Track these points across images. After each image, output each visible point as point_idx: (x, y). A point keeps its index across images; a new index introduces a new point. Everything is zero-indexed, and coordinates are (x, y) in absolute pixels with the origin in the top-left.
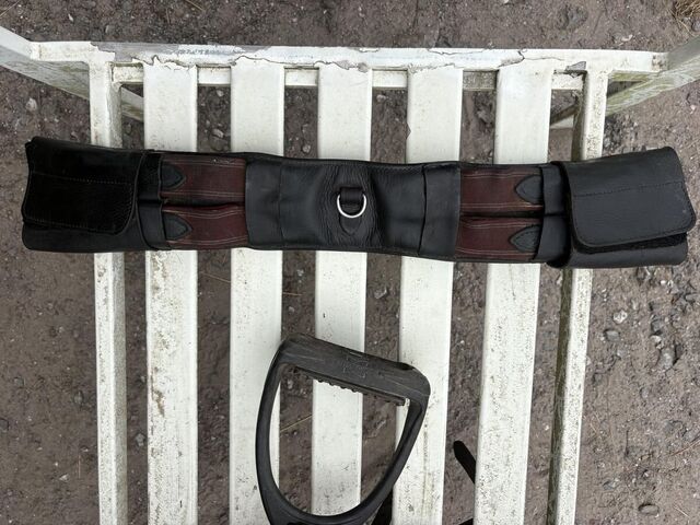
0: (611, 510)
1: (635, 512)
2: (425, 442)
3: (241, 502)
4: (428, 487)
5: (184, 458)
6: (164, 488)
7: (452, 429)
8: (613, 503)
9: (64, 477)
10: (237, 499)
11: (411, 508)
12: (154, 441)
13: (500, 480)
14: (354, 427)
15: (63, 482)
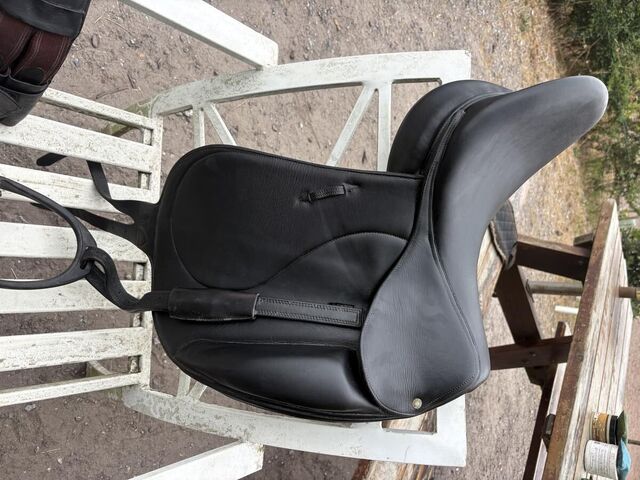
0: (95, 67)
1: (97, 51)
2: (30, 182)
3: (70, 303)
4: (62, 184)
5: (37, 343)
6: (58, 354)
7: (28, 165)
8: (90, 64)
9: (59, 460)
10: (67, 306)
11: (77, 196)
12: (24, 364)
13: (59, 139)
14: (17, 228)
15: (63, 461)
